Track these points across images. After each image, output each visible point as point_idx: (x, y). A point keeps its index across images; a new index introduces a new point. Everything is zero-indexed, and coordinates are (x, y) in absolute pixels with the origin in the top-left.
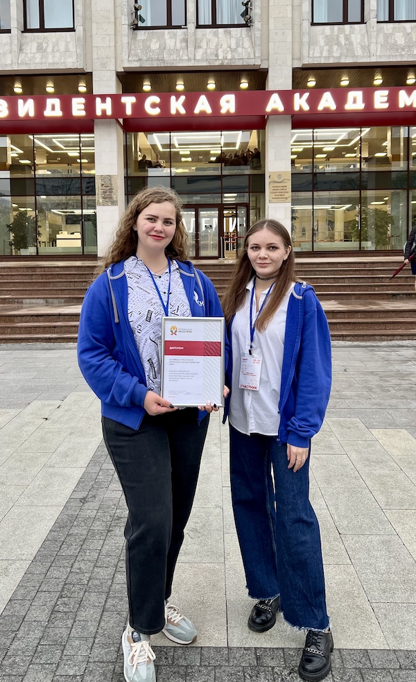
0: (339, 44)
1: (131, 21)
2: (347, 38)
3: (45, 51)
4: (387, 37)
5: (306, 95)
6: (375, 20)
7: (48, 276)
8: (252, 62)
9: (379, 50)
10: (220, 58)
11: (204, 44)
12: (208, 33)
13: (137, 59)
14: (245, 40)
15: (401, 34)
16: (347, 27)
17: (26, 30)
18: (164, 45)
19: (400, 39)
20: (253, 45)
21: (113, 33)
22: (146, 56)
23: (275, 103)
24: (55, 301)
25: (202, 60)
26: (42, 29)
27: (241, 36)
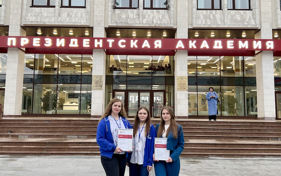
0: (210, 19)
1: (113, 5)
2: (214, 16)
3: (71, 16)
4: (232, 16)
5: (195, 41)
6: (227, 9)
7: (77, 125)
8: (169, 26)
9: (229, 22)
10: (154, 23)
11: (147, 17)
12: (149, 12)
13: (115, 22)
14: (166, 15)
15: (239, 15)
16: (214, 11)
17: (62, 6)
18: (128, 16)
19: (238, 17)
20: (170, 18)
21: (104, 10)
22: (120, 21)
23: (180, 45)
24: (82, 136)
25: (146, 24)
26: (70, 6)
27: (164, 14)
